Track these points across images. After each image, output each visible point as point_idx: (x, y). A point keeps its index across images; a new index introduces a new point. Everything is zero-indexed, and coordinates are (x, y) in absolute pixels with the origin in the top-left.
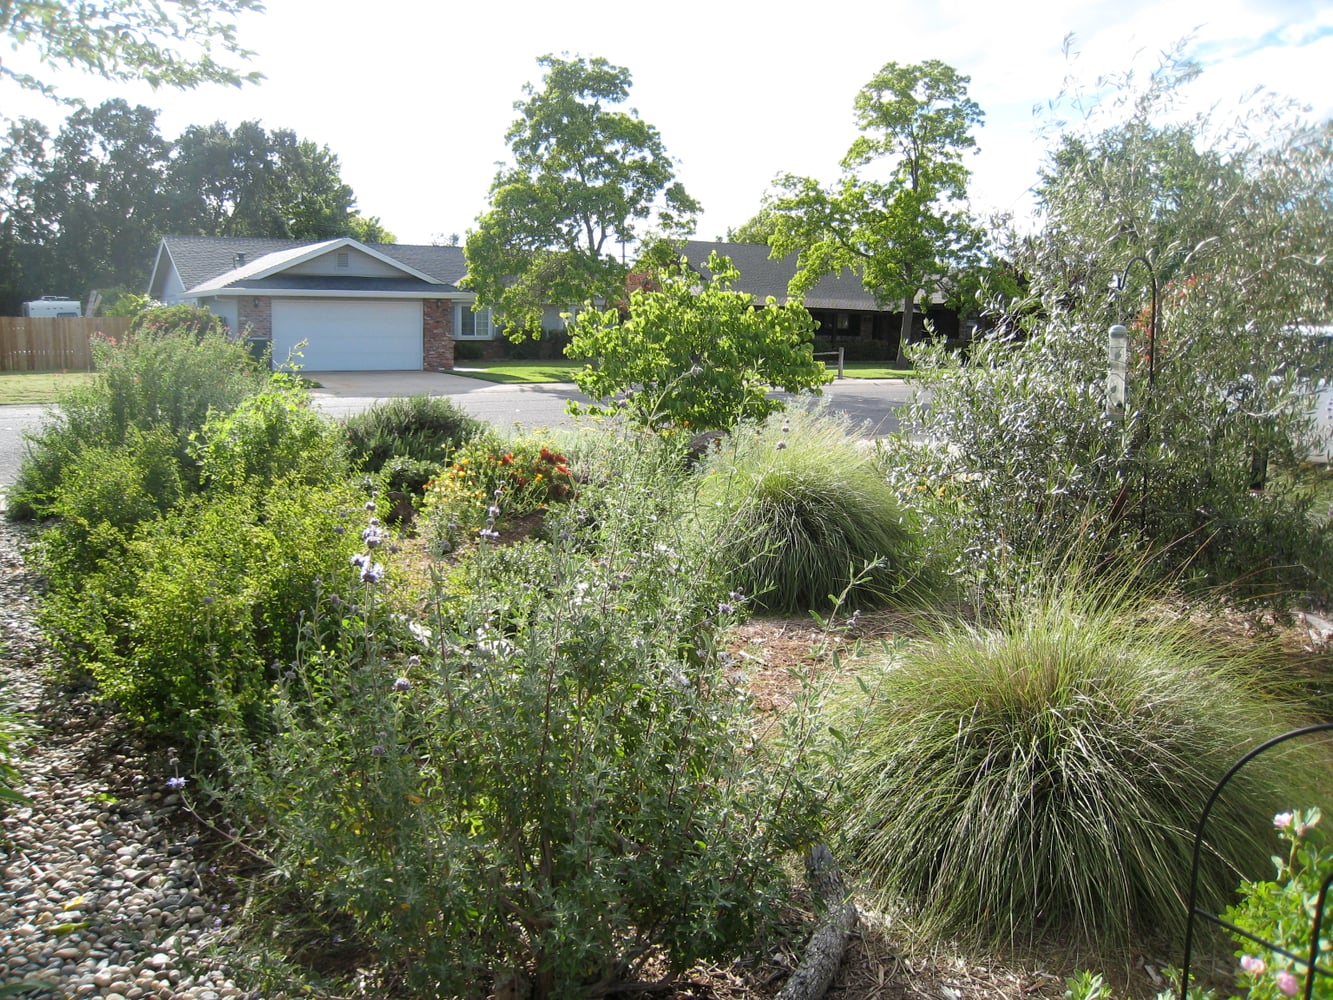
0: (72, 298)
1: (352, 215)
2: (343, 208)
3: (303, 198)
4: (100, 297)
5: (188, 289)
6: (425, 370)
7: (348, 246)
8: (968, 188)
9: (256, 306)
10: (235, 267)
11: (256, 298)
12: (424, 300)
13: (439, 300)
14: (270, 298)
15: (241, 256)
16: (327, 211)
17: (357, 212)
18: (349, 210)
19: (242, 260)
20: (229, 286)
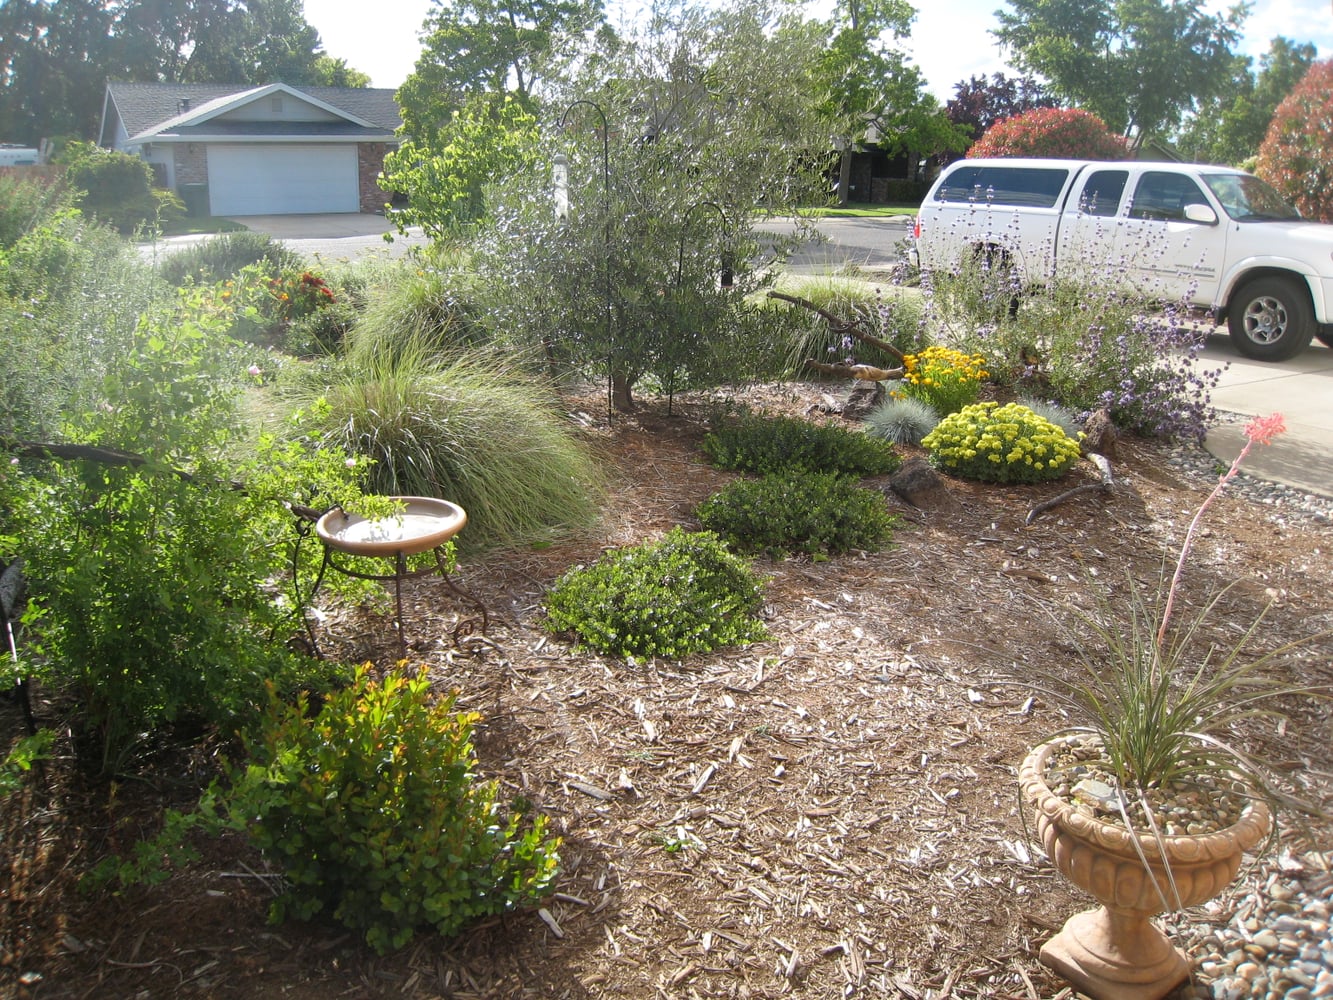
0: (29, 146)
1: (317, 56)
2: (308, 50)
3: (268, 40)
4: (52, 145)
5: (131, 136)
6: (362, 212)
7: (280, 91)
8: (913, 27)
9: (191, 152)
10: (179, 114)
11: (190, 144)
12: (359, 144)
13: (373, 143)
14: (205, 144)
15: (185, 102)
16: (293, 53)
17: (323, 53)
18: (315, 51)
19: (186, 106)
20: (163, 132)
